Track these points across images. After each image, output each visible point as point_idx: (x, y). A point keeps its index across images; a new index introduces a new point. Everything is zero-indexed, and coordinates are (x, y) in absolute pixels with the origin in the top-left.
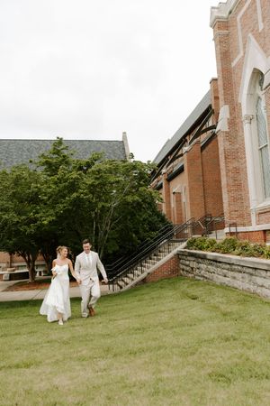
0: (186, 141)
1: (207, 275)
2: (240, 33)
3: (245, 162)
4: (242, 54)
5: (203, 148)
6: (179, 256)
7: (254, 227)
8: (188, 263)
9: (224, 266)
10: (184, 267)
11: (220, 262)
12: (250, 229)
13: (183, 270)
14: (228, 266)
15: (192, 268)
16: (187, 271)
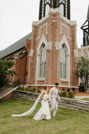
0: (14, 54)
1: (26, 98)
2: (40, 32)
3: (36, 66)
4: (40, 37)
5: (21, 59)
6: (14, 92)
7: (36, 85)
8: (18, 94)
9: (33, 96)
10: (15, 95)
11: (32, 95)
12: (34, 85)
13: (15, 96)
14: (35, 96)
15: (19, 96)
16: (17, 97)
